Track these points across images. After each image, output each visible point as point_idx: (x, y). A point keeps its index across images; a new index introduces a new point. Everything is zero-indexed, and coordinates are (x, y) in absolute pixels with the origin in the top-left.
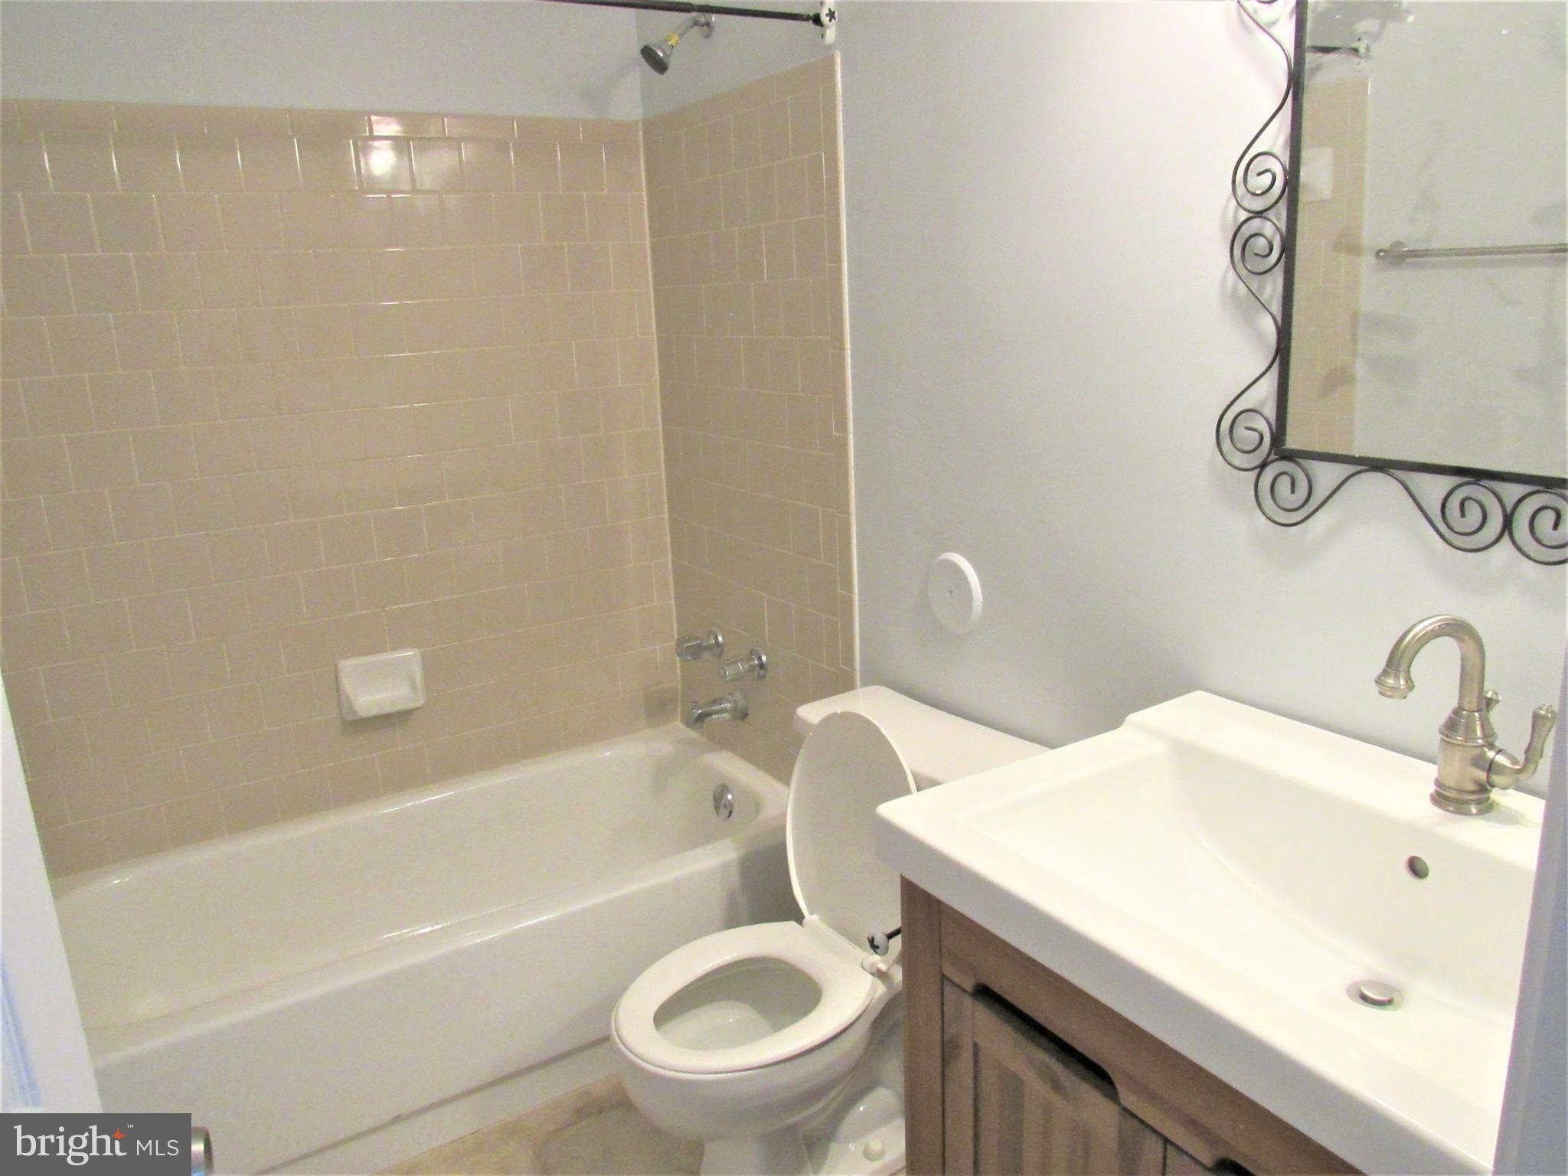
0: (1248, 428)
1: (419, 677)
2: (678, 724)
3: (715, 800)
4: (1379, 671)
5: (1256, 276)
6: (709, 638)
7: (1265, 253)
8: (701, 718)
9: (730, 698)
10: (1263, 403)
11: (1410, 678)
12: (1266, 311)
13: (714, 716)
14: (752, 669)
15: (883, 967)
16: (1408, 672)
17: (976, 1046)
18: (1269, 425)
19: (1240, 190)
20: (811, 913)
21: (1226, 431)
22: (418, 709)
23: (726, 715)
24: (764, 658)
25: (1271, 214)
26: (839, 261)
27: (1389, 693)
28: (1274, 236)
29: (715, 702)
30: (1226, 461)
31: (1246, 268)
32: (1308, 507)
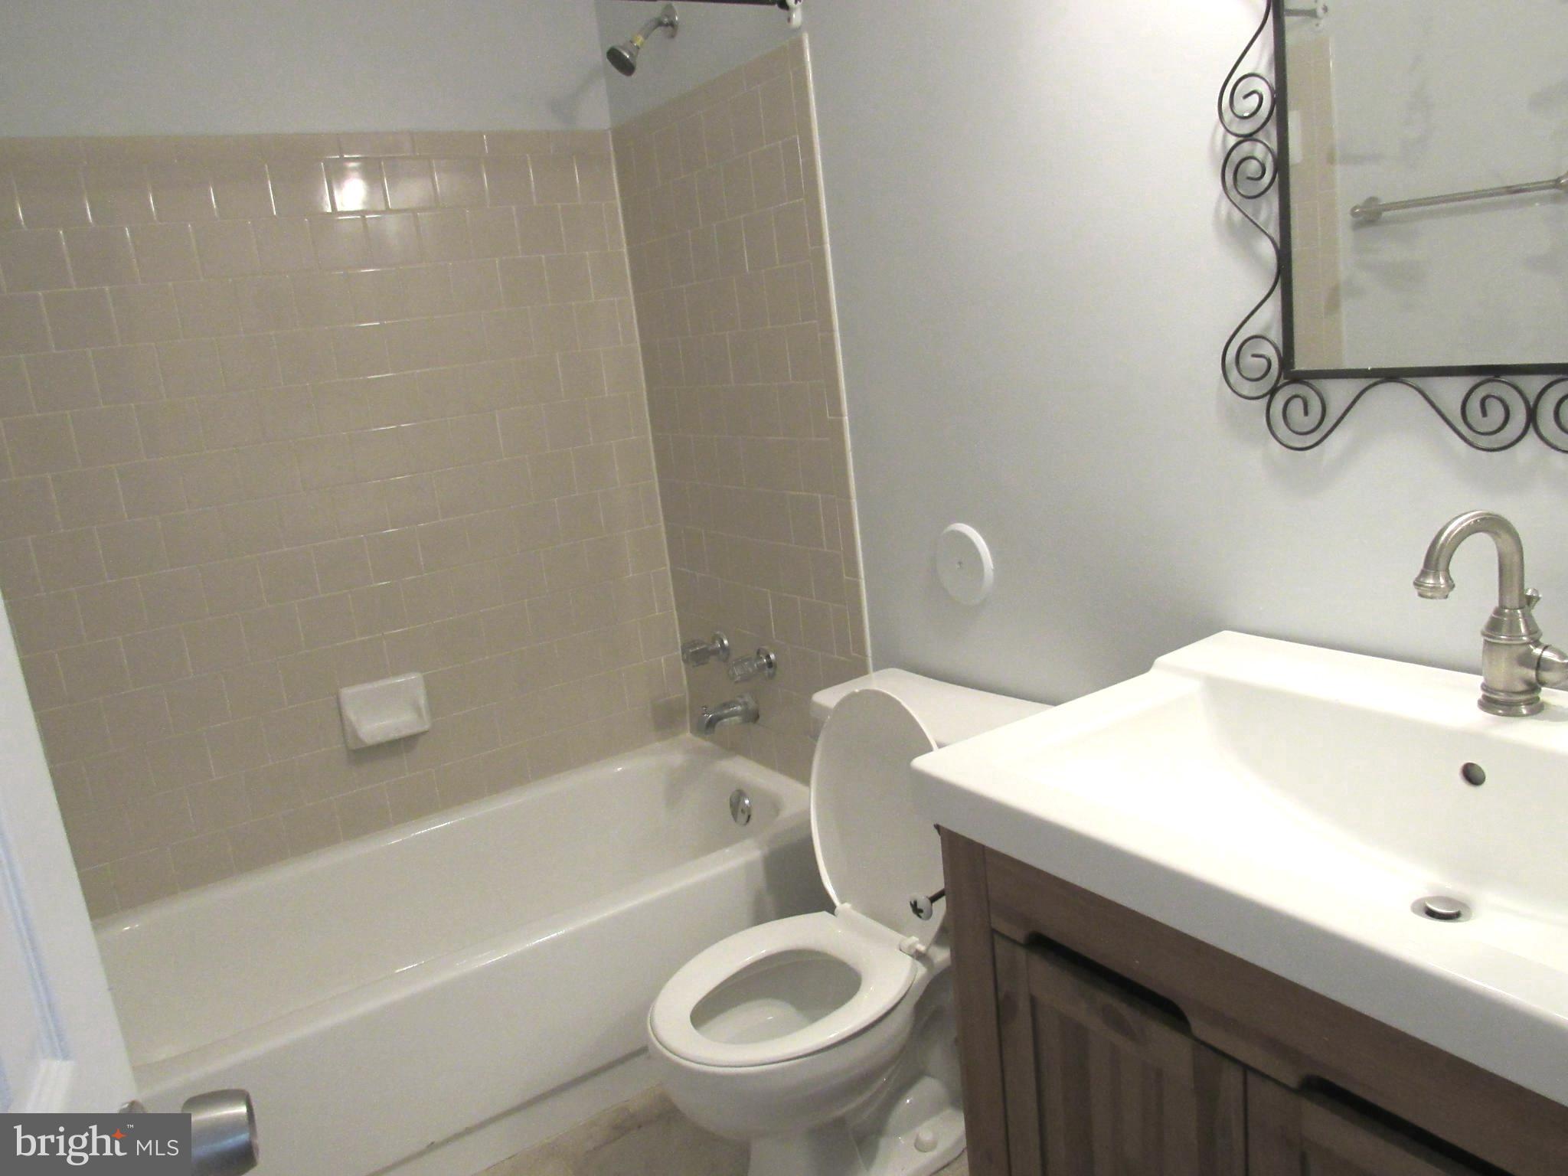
0: (1254, 356)
1: (422, 701)
2: (688, 734)
3: (731, 805)
4: (1417, 573)
5: (1250, 200)
6: (714, 643)
7: (1259, 175)
8: (711, 724)
9: (740, 701)
10: (1268, 328)
11: (1450, 577)
12: (1262, 234)
13: (725, 720)
14: (761, 668)
15: (922, 948)
16: (1447, 570)
17: (1033, 1001)
18: (1276, 348)
19: (1228, 115)
20: (842, 902)
21: (1232, 361)
22: (424, 733)
23: (737, 719)
24: (772, 656)
25: (1260, 136)
26: (821, 242)
27: (1429, 594)
28: (1265, 157)
29: (726, 705)
30: (1234, 391)
31: (1239, 193)
32: (1323, 428)
